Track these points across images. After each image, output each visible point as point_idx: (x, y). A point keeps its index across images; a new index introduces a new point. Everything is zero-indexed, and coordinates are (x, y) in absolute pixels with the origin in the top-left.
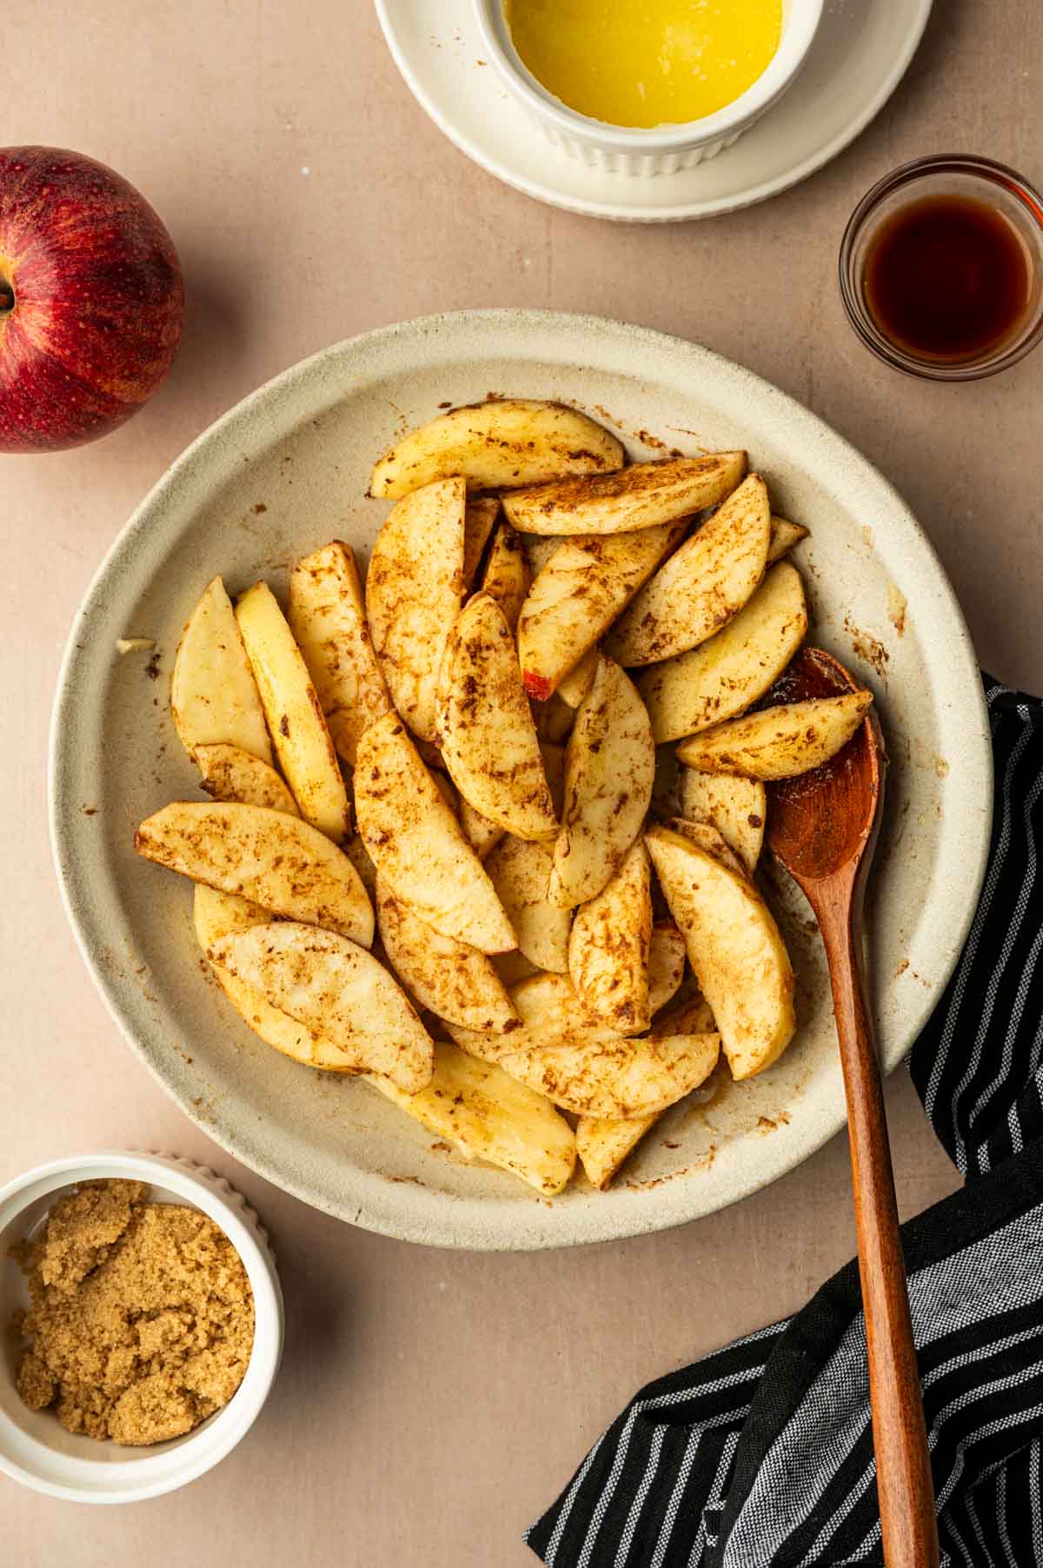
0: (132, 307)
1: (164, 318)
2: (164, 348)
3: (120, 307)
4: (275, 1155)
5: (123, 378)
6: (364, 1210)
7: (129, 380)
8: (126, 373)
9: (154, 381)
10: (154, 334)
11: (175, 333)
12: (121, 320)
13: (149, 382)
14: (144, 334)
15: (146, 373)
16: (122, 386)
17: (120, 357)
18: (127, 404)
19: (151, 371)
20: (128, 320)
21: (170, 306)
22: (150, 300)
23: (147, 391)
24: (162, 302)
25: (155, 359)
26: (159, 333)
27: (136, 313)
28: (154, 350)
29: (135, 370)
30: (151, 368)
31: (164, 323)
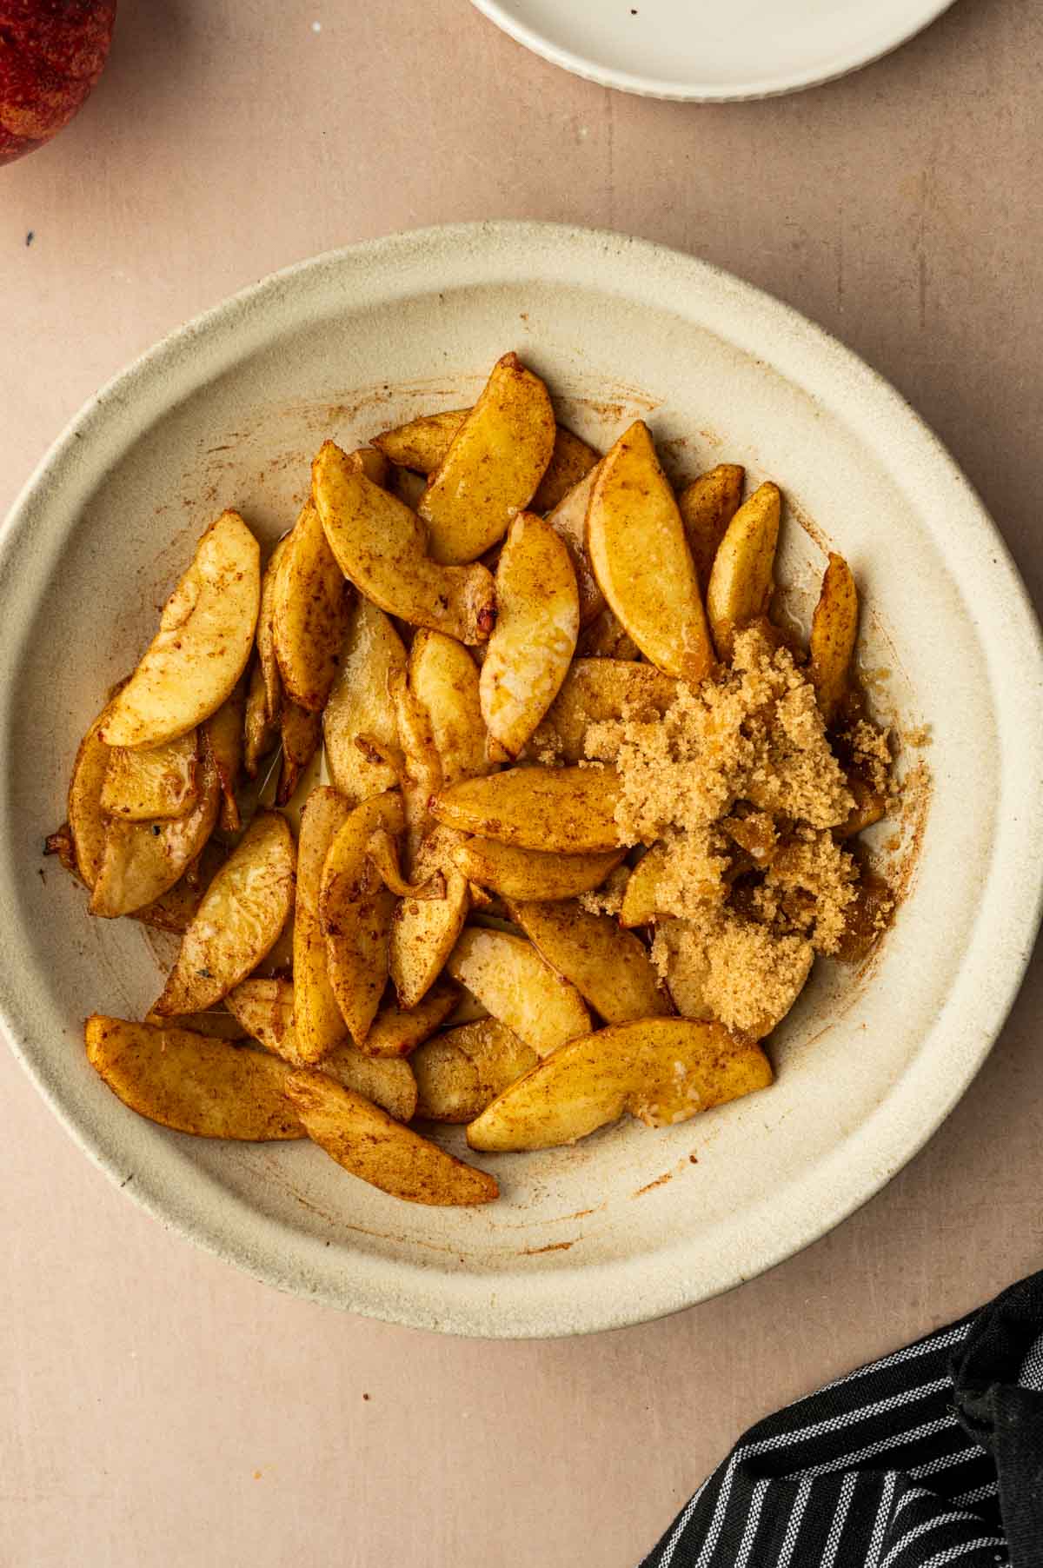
0: (39, 20)
1: (79, 43)
2: (73, 79)
3: (25, 17)
4: (65, 1079)
5: (13, 104)
6: (136, 1176)
7: (21, 108)
8: (19, 98)
9: (55, 116)
10: (63, 59)
11: (91, 63)
12: (22, 33)
13: (52, 117)
14: (49, 56)
15: (45, 105)
16: (12, 113)
17: (14, 77)
18: (17, 137)
19: (52, 104)
20: (32, 34)
21: (90, 29)
22: (64, 17)
23: (47, 126)
24: (78, 23)
25: (58, 90)
26: (70, 59)
27: (43, 28)
28: (60, 79)
29: (32, 97)
30: (56, 99)
31: (78, 49)
